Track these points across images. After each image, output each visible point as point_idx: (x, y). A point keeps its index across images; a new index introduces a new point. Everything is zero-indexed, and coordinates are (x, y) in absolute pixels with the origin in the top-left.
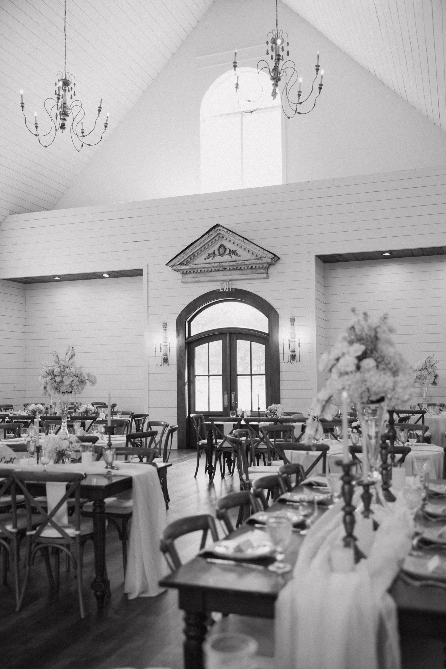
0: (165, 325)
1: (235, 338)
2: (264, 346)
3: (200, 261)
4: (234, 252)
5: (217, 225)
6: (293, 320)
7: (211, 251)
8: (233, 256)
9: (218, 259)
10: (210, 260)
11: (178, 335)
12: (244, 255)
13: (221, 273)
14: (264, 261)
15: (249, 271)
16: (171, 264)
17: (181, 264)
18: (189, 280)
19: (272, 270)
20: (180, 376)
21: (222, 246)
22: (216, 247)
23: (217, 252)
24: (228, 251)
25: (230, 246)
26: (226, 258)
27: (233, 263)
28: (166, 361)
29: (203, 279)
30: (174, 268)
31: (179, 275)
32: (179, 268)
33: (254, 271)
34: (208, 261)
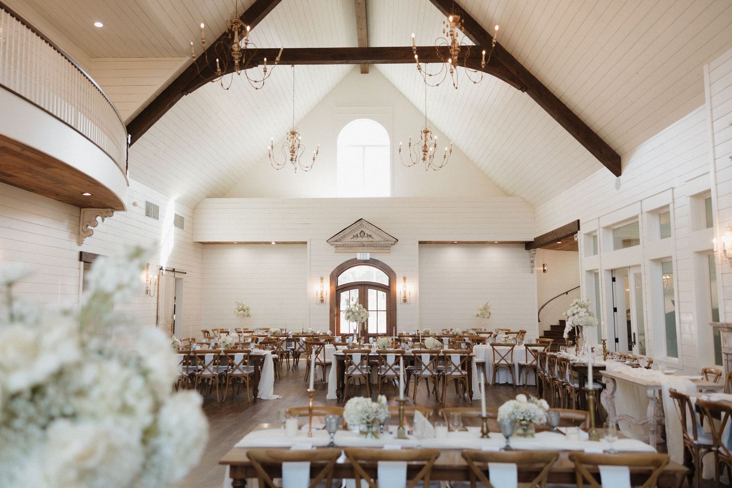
0: (322, 279)
1: (367, 288)
2: (385, 294)
3: (348, 240)
4: (370, 236)
5: (362, 219)
6: (405, 279)
7: (355, 234)
8: (370, 238)
9: (359, 239)
10: (354, 240)
11: (331, 285)
12: (377, 238)
13: (361, 248)
14: (390, 243)
15: (379, 248)
16: (329, 241)
17: (336, 241)
18: (340, 251)
19: (393, 247)
20: (331, 311)
21: (362, 231)
22: (358, 232)
23: (359, 235)
24: (366, 235)
25: (367, 232)
26: (365, 239)
27: (371, 243)
28: (322, 301)
29: (350, 251)
30: (331, 243)
31: (333, 248)
32: (335, 243)
33: (382, 248)
34: (353, 240)
